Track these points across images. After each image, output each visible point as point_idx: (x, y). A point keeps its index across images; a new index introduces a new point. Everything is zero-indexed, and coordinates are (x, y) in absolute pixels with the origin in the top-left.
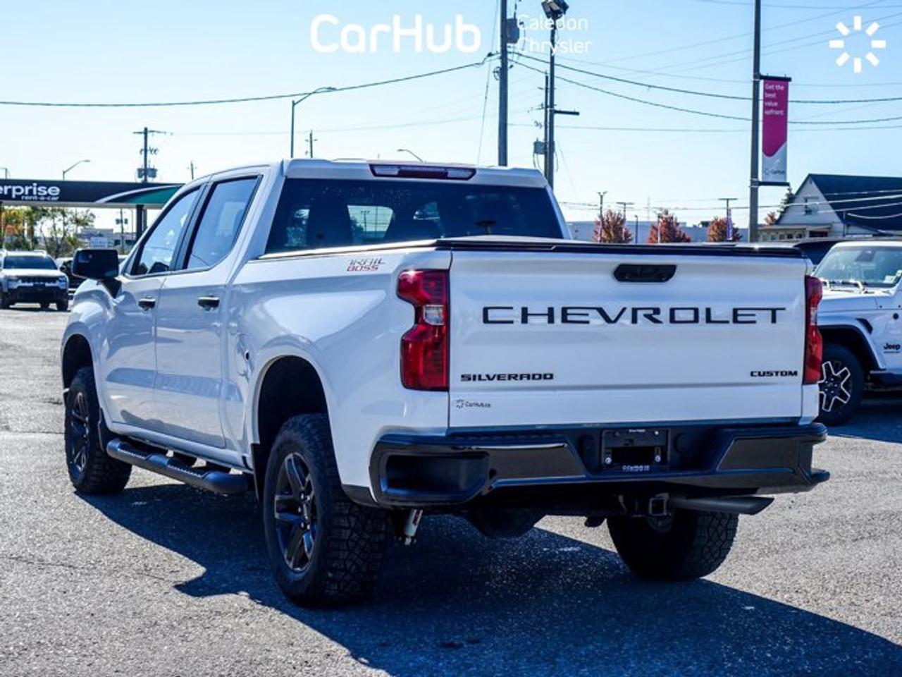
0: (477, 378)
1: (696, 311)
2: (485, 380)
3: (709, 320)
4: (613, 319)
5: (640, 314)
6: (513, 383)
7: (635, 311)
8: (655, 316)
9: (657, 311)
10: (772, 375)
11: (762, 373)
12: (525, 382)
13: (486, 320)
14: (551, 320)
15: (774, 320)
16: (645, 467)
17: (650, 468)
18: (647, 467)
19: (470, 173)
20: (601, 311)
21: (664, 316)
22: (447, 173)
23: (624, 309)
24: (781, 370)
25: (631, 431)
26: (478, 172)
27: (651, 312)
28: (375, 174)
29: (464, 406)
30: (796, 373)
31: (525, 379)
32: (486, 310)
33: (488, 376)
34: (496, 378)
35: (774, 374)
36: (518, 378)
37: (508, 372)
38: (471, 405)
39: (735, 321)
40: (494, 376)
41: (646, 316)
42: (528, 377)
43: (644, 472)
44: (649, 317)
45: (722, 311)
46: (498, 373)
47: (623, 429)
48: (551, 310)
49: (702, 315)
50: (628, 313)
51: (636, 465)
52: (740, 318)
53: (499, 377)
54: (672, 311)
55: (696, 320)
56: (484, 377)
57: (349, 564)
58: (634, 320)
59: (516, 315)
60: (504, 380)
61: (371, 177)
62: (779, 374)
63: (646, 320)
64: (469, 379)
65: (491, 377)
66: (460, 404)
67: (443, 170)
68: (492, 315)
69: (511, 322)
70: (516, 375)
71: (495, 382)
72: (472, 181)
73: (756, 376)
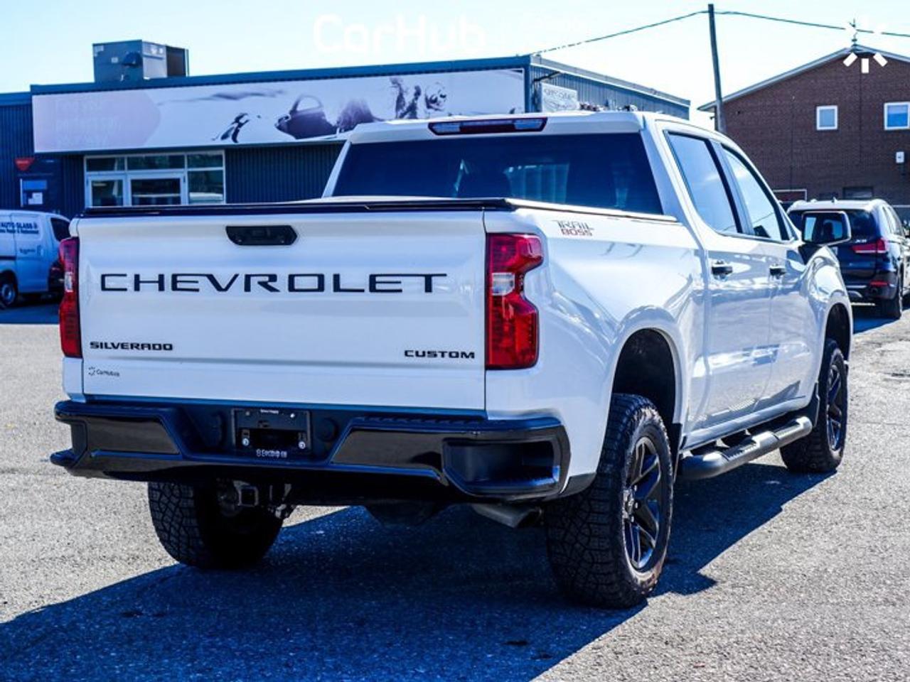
0: (104, 346)
1: (321, 278)
2: (110, 348)
3: (337, 288)
4: (224, 287)
5: (254, 281)
6: (135, 352)
7: (248, 278)
8: (270, 284)
9: (273, 278)
10: (435, 355)
11: (420, 353)
12: (146, 353)
13: (104, 288)
14: (161, 288)
15: (428, 288)
16: (282, 453)
17: (288, 455)
18: (285, 454)
19: (541, 123)
20: (211, 278)
21: (282, 284)
22: (514, 126)
23: (236, 276)
24: (449, 350)
25: (262, 411)
26: (549, 122)
27: (267, 279)
28: (436, 133)
29: (96, 373)
30: (472, 355)
31: (146, 349)
32: (103, 277)
33: (113, 344)
34: (120, 347)
35: (439, 355)
36: (140, 347)
37: (131, 341)
38: (101, 373)
39: (373, 289)
40: (118, 344)
41: (260, 283)
42: (149, 346)
43: (280, 458)
44: (263, 284)
45: (355, 277)
46: (122, 342)
47: (254, 408)
48: (161, 277)
49: (329, 282)
50: (240, 281)
51: (271, 449)
52: (378, 287)
53: (123, 346)
54: (291, 278)
55: (321, 288)
56: (110, 345)
58: (247, 288)
59: (128, 283)
60: (127, 348)
61: (433, 136)
62: (447, 355)
63: (261, 287)
64: (97, 347)
65: (116, 345)
66: (92, 371)
67: (510, 122)
68: (110, 283)
69: (125, 290)
70: (138, 345)
71: (120, 351)
72: (545, 132)
73: (412, 356)
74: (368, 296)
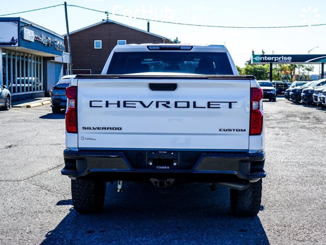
0: (89, 128)
1: (188, 103)
2: (92, 129)
3: (195, 106)
5: (160, 104)
6: (104, 131)
7: (157, 103)
8: (167, 105)
9: (168, 103)
10: (231, 131)
11: (225, 130)
12: (109, 131)
13: (91, 106)
14: (119, 106)
15: (230, 107)
16: (167, 167)
17: (170, 168)
18: (168, 167)
19: (191, 47)
20: (141, 102)
21: (172, 104)
22: (180, 48)
23: (152, 102)
24: (236, 129)
25: (160, 152)
26: (194, 47)
27: (166, 103)
28: (150, 50)
29: (84, 139)
30: (245, 130)
31: (109, 130)
32: (91, 102)
33: (93, 128)
34: (97, 129)
35: (233, 130)
36: (106, 129)
37: (102, 127)
38: (87, 139)
39: (209, 107)
40: (96, 128)
41: (162, 105)
42: (111, 129)
43: (167, 169)
44: (164, 105)
45: (202, 103)
46: (97, 127)
47: (156, 151)
48: (119, 102)
49: (191, 104)
50: (154, 103)
51: (163, 166)
52: (211, 106)
53: (98, 128)
54: (176, 103)
55: (188, 106)
56: (92, 128)
57: (80, 198)
58: (157, 106)
59: (103, 104)
60: (101, 129)
61: (148, 51)
62: (235, 130)
63: (163, 106)
64: (86, 129)
65: (95, 128)
66: (82, 138)
67: (179, 47)
68: (94, 104)
69: (102, 107)
70: (106, 128)
71: (97, 131)
72: (192, 51)
73: (222, 131)
74: (207, 109)
